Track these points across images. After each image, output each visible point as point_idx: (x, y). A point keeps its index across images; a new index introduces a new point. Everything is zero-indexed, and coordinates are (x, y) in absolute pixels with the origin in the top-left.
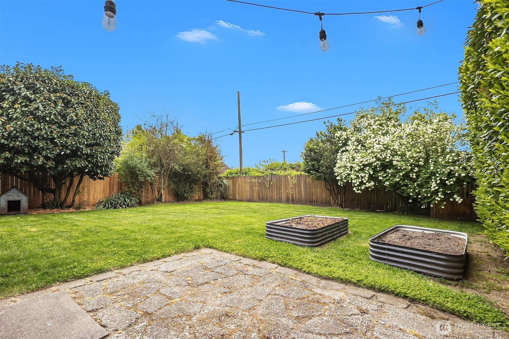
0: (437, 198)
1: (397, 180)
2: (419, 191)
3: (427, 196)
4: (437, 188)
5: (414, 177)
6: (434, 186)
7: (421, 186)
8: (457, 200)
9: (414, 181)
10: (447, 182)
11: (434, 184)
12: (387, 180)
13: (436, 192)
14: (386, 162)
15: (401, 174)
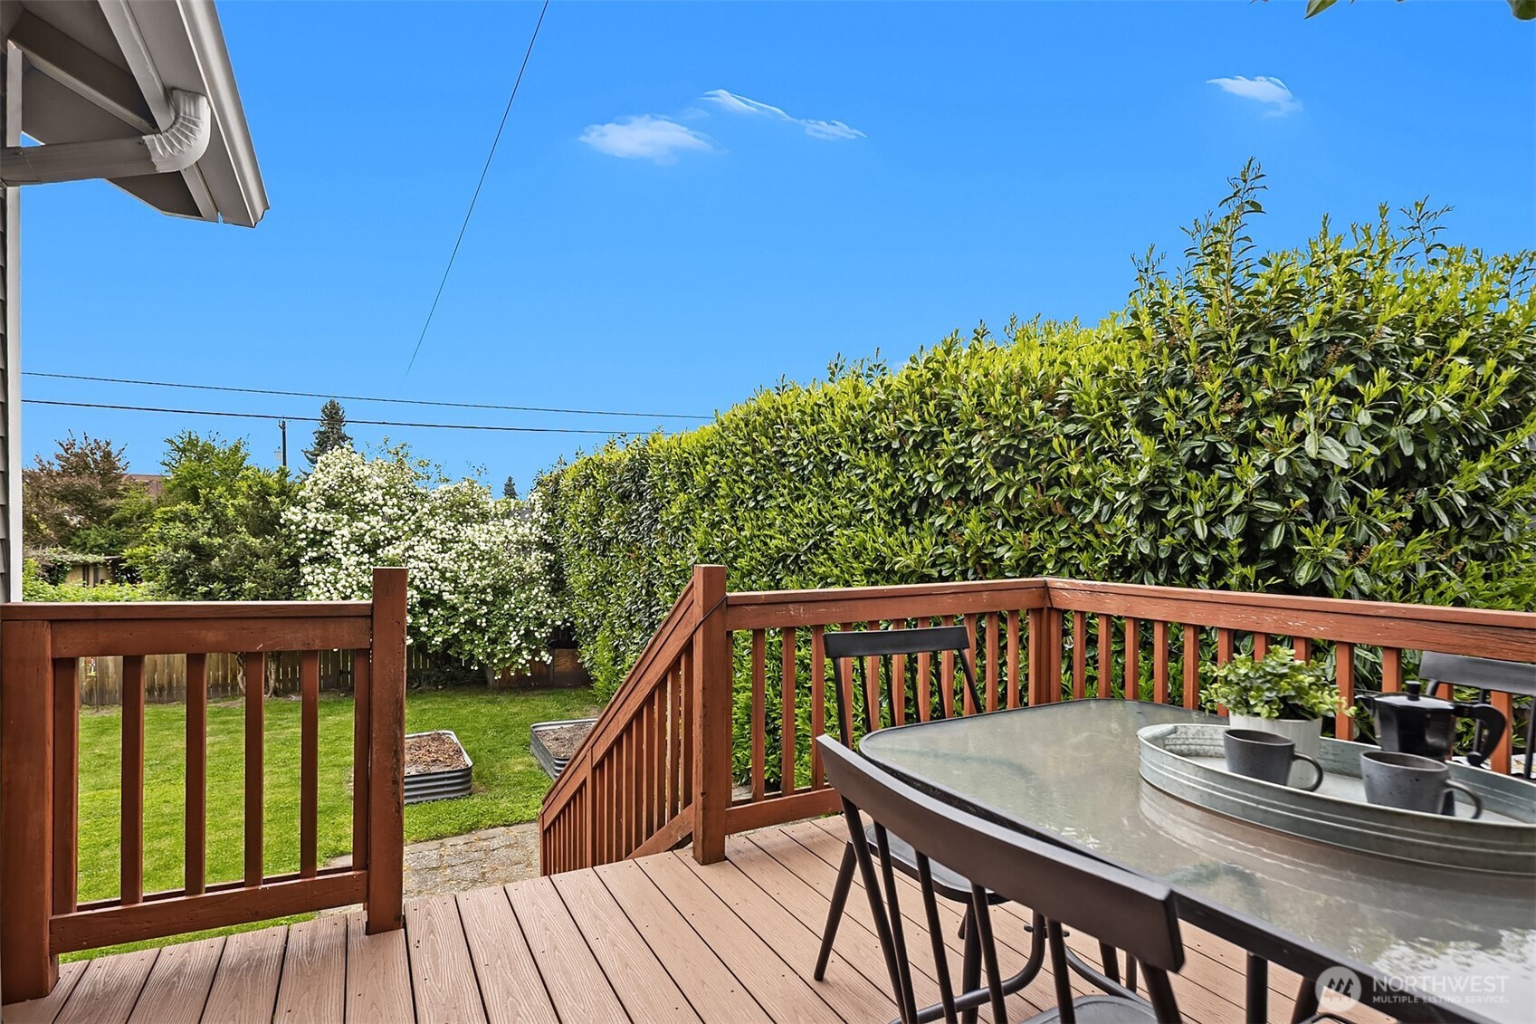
0: (520, 660)
1: (456, 631)
2: (492, 650)
3: (504, 658)
4: (519, 642)
5: (484, 625)
6: (514, 639)
7: (493, 641)
8: (545, 659)
9: (483, 631)
10: (536, 634)
11: (514, 637)
12: (437, 632)
13: (518, 650)
14: (433, 595)
15: (462, 620)
